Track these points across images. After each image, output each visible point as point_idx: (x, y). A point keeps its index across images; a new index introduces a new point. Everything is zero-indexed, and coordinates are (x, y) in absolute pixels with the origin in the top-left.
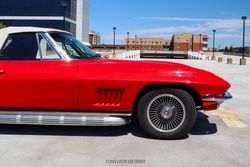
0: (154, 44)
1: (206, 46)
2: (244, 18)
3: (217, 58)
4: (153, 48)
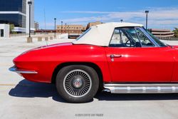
0: (76, 29)
2: (147, 12)
4: (75, 31)
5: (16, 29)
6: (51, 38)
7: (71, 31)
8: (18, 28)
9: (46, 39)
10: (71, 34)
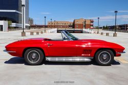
0: (64, 25)
1: (92, 25)
3: (100, 32)
4: (63, 27)
5: (14, 25)
6: (42, 33)
7: (60, 26)
8: (15, 24)
9: (38, 33)
10: (59, 29)
